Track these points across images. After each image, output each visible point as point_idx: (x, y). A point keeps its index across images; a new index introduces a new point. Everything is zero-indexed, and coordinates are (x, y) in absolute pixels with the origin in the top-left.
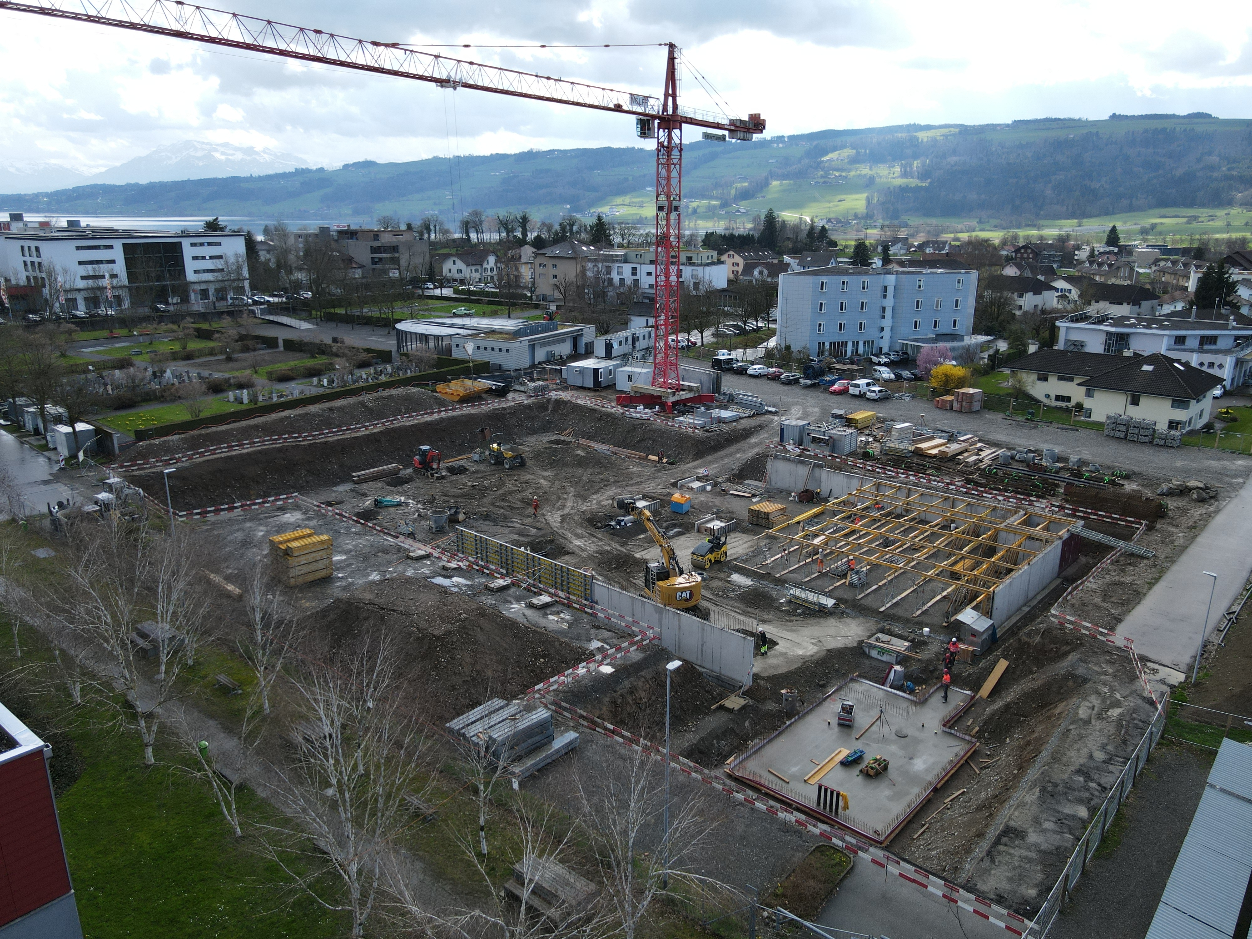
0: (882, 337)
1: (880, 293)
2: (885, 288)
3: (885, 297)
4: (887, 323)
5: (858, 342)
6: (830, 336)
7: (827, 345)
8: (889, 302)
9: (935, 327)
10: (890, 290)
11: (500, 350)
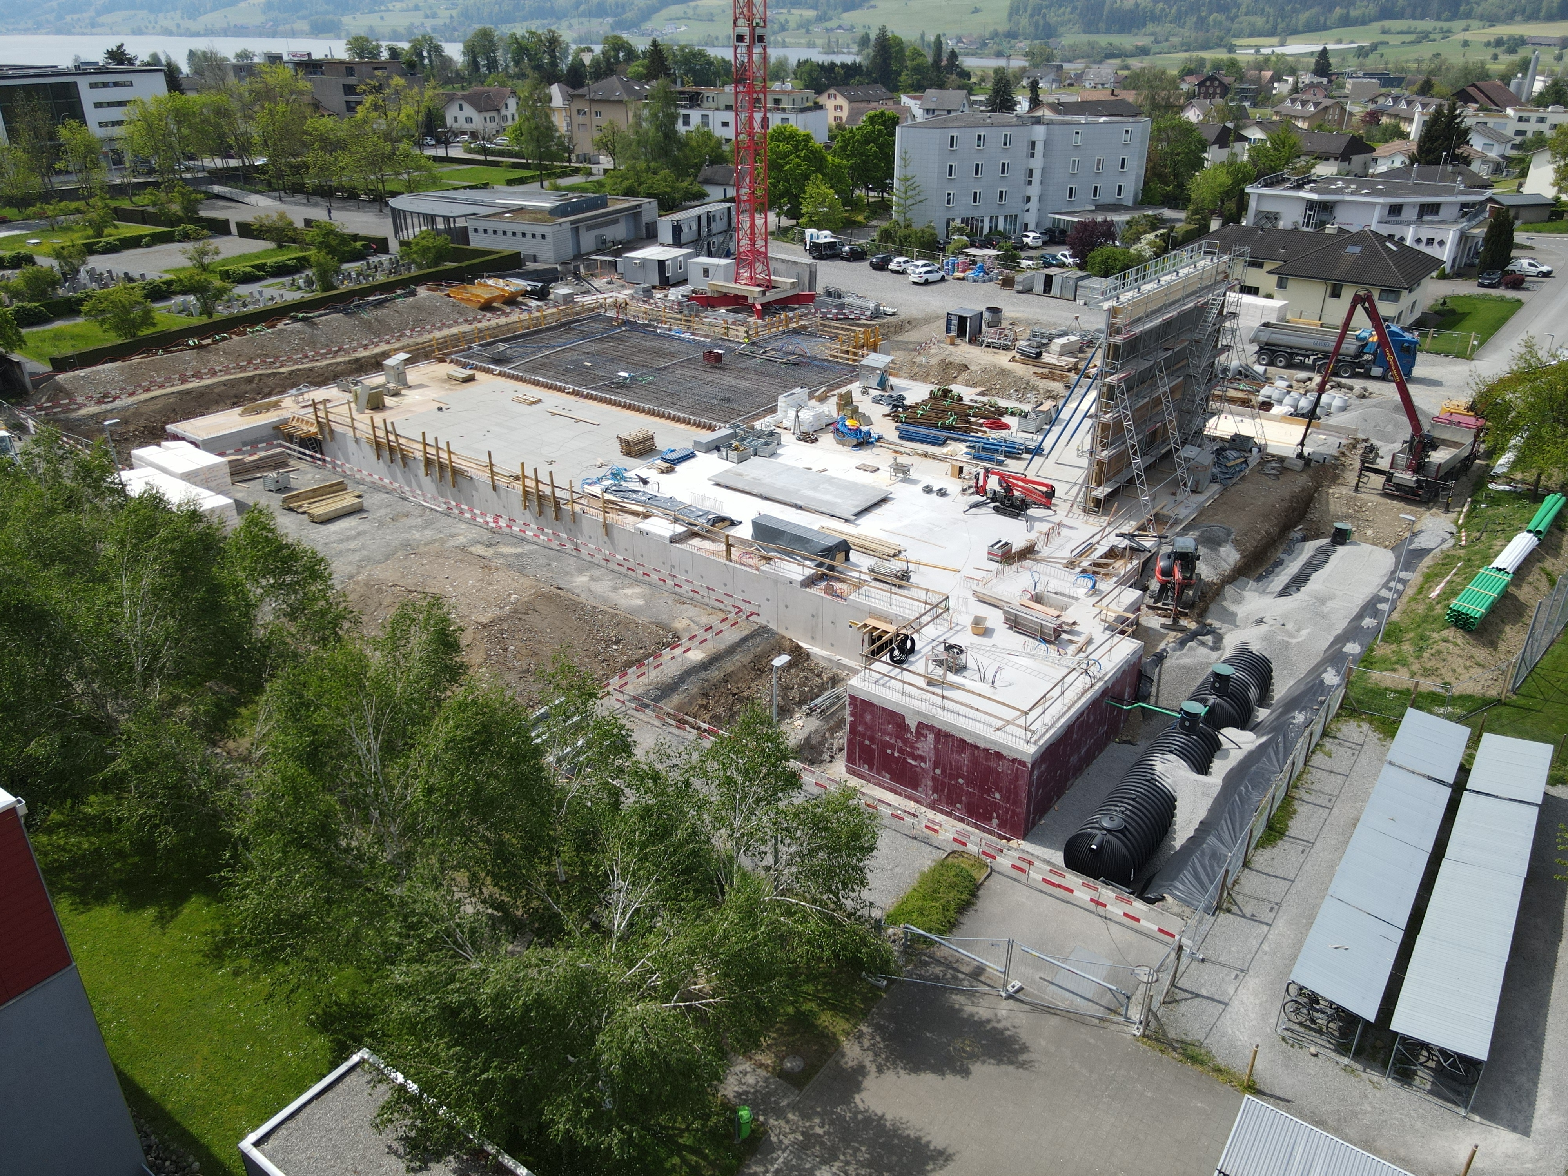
0: (1028, 210)
1: (1025, 149)
2: (1033, 143)
3: (1032, 155)
4: (1034, 191)
5: (997, 217)
6: (962, 210)
7: (958, 222)
9: (1095, 195)
10: (1039, 147)
11: (534, 236)
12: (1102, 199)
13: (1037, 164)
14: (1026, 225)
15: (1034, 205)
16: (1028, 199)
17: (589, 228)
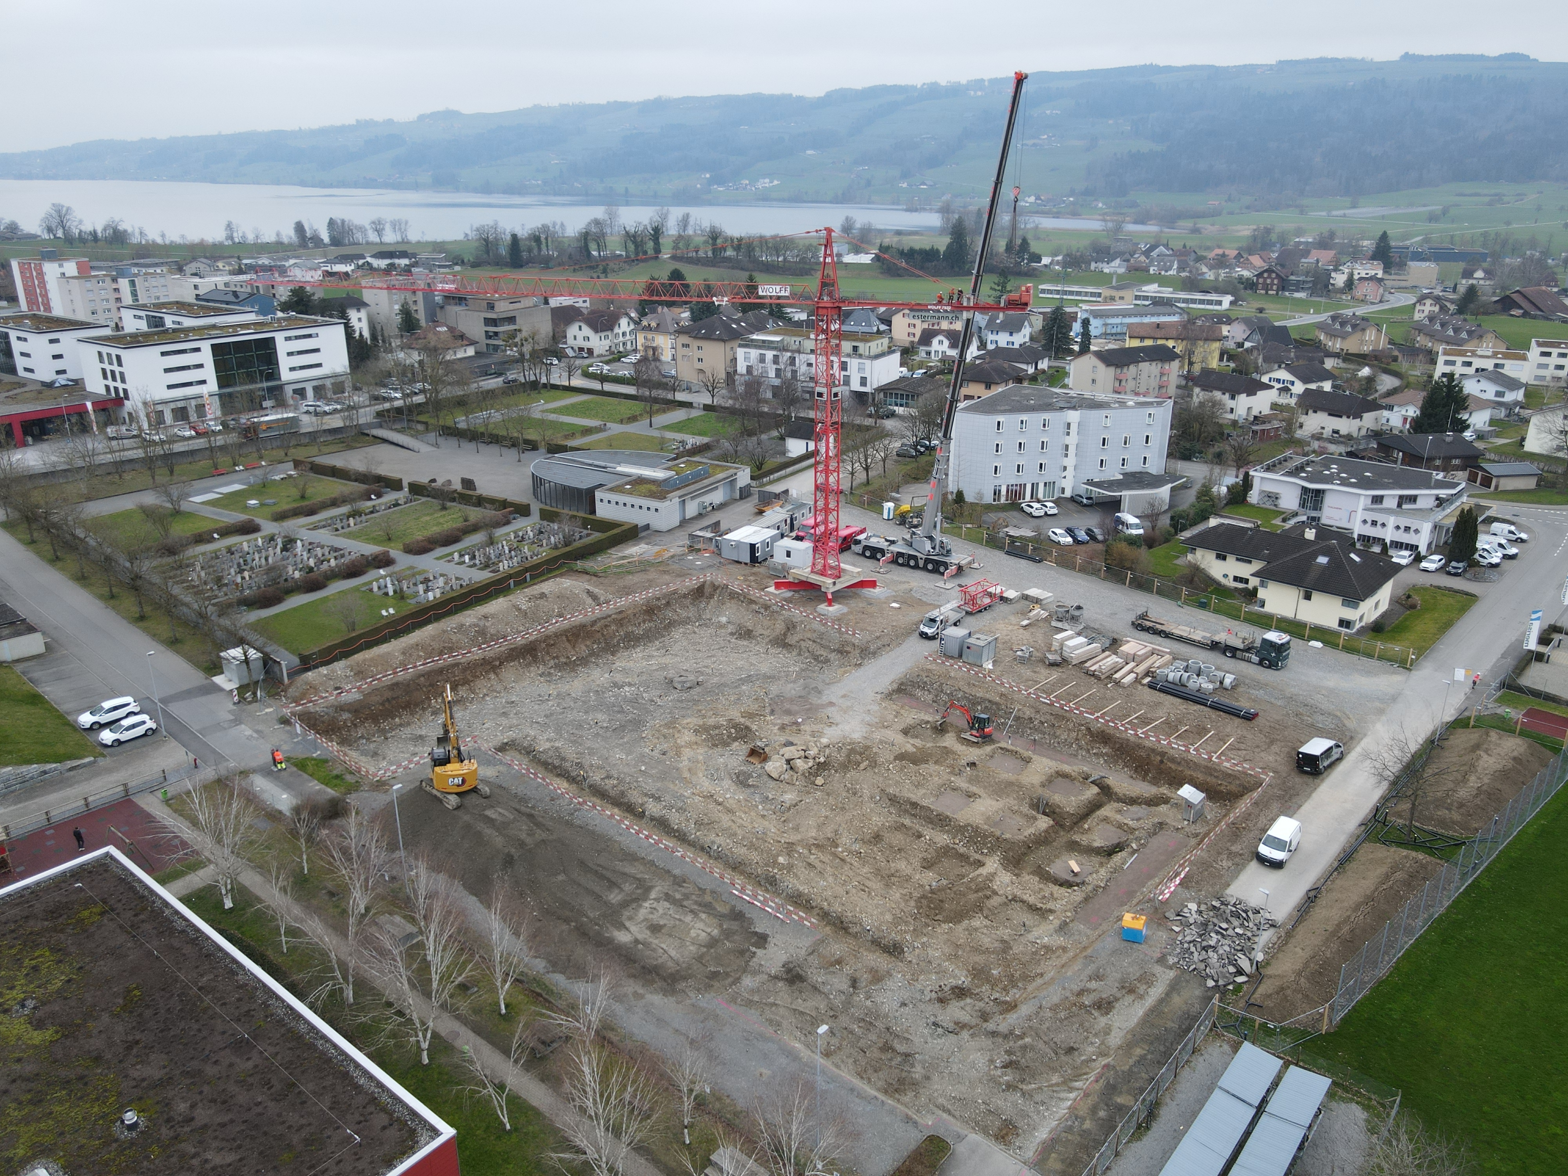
0: (1065, 478)
1: (1062, 429)
2: (1069, 424)
3: (1068, 434)
4: (1070, 462)
5: (1037, 484)
6: (1006, 480)
7: (1004, 490)
9: (1123, 464)
10: (1074, 428)
11: (649, 509)
12: (1129, 468)
13: (1072, 440)
14: (1063, 490)
15: (1070, 473)
16: (1065, 468)
17: (693, 498)
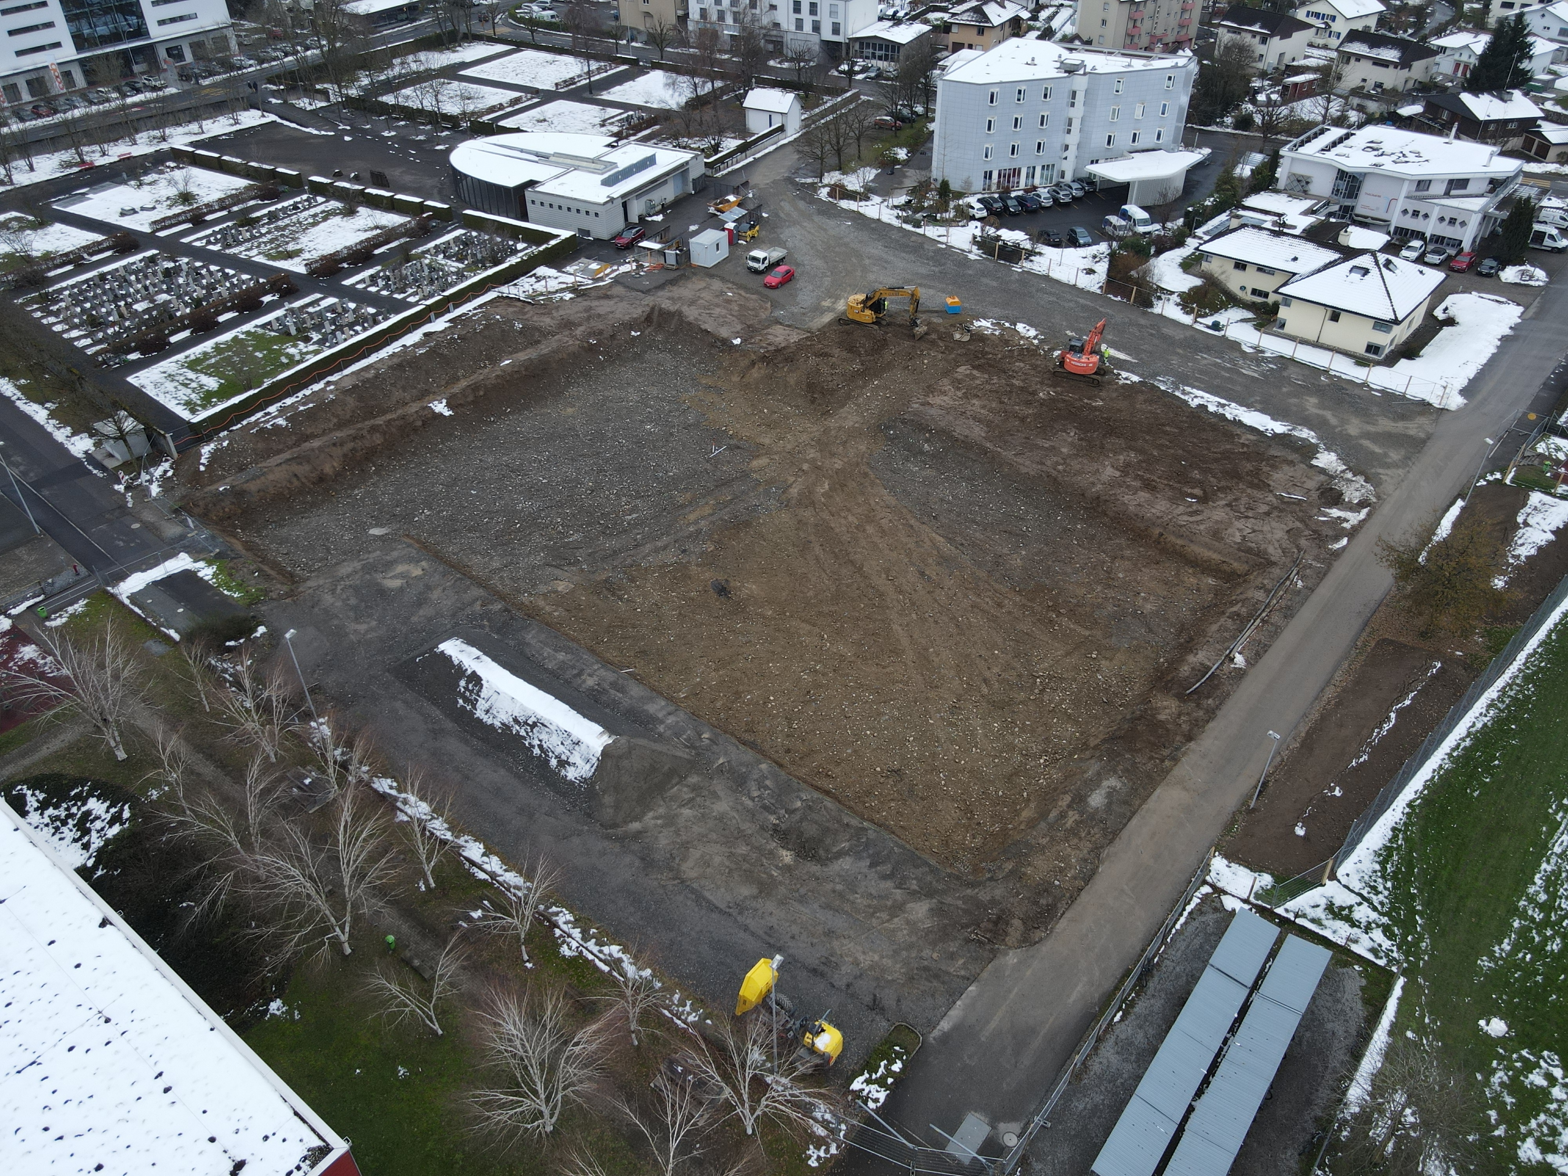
0: (1066, 158)
1: (1066, 99)
2: (1074, 93)
3: (1073, 105)
4: (1073, 139)
5: (1034, 168)
6: (998, 164)
7: (995, 175)
8: (1077, 113)
9: (1134, 141)
10: (1080, 97)
11: (587, 213)
12: (1141, 145)
14: (1063, 174)
15: (1071, 153)
16: (1067, 148)
